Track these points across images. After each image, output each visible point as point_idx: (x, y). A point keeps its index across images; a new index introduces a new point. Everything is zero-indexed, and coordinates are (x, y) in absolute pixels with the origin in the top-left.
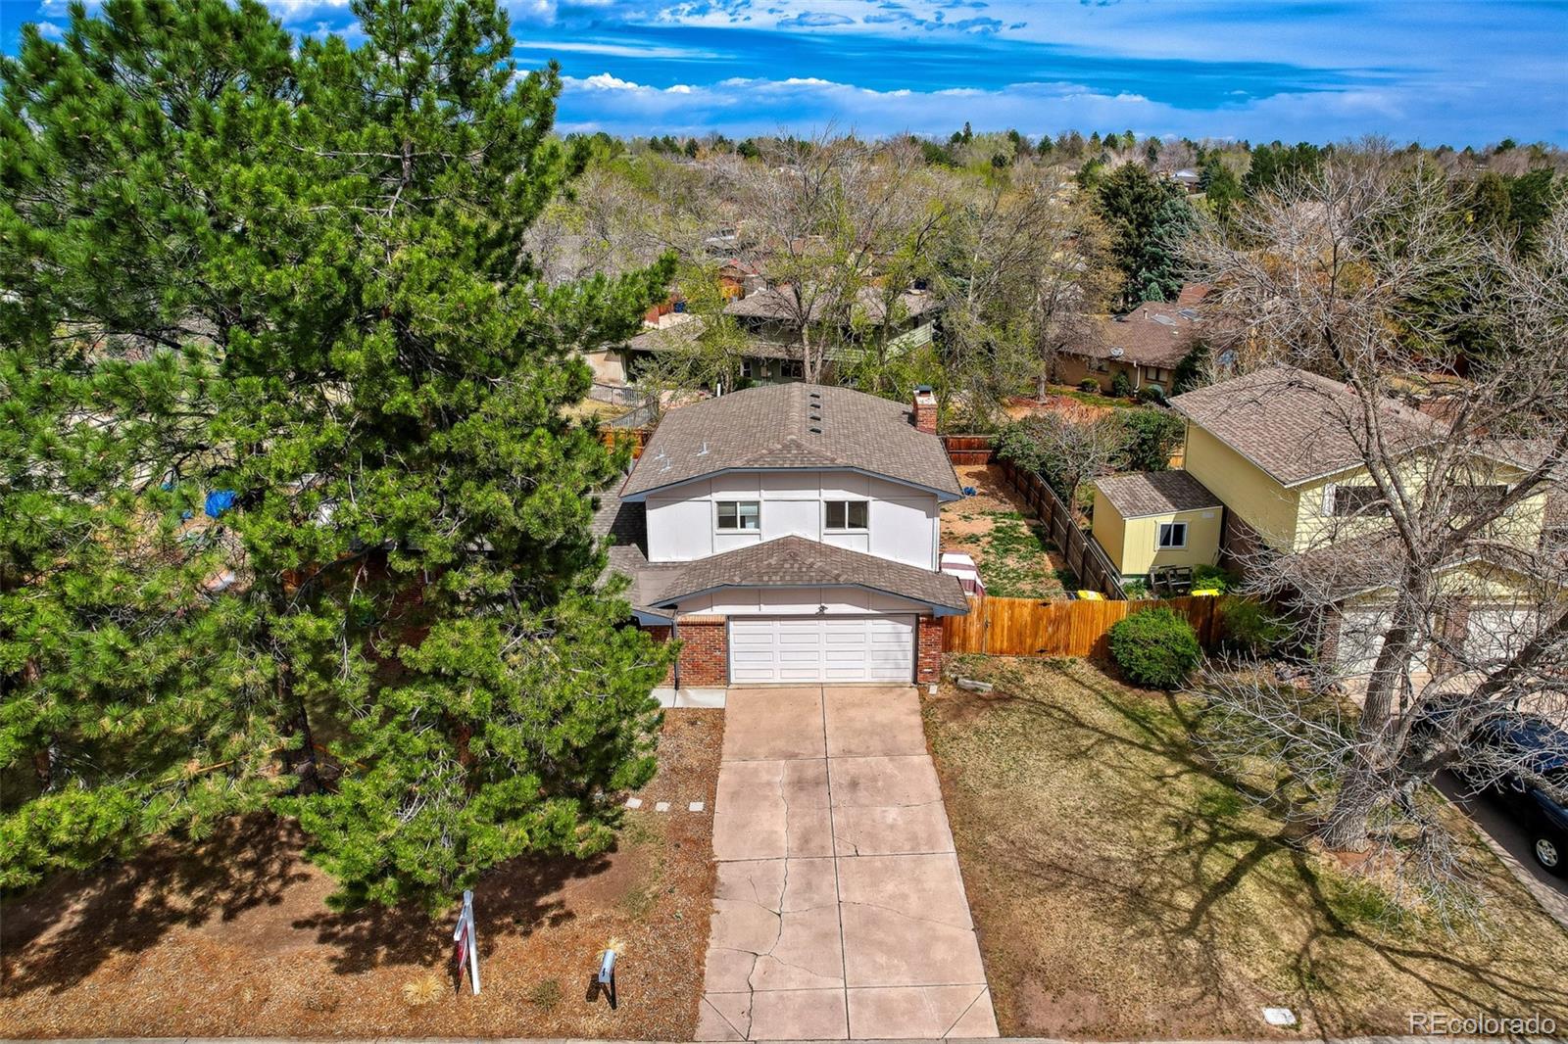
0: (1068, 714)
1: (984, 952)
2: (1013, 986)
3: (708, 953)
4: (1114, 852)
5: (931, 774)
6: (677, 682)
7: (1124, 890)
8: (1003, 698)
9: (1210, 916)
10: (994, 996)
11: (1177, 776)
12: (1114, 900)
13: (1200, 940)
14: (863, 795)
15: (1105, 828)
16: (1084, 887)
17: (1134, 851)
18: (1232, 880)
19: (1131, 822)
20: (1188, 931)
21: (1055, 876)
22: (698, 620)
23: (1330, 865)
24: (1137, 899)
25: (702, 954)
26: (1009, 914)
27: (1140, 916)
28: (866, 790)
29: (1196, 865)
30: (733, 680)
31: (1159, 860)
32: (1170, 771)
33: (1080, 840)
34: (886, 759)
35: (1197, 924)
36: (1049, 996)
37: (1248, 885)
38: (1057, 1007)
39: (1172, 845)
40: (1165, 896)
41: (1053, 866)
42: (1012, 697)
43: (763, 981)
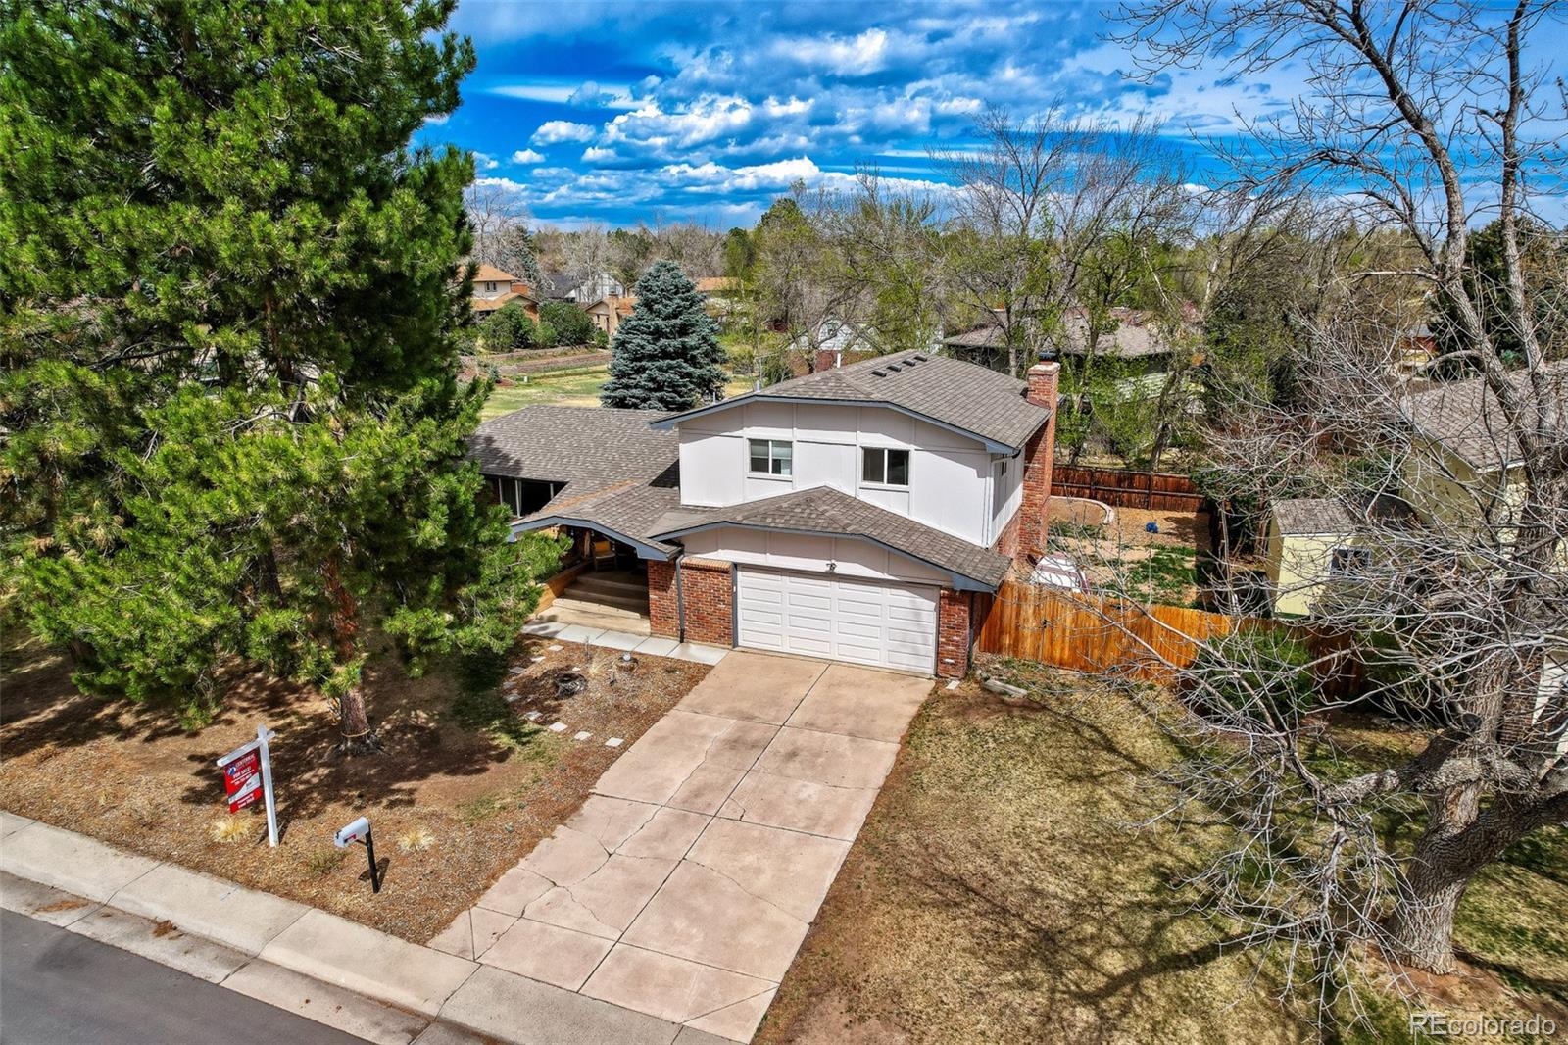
0: (1105, 737)
1: (806, 947)
2: (810, 995)
3: (510, 872)
4: (1051, 885)
5: (888, 761)
6: (683, 632)
7: (1037, 930)
8: (1030, 706)
9: (1137, 990)
10: (778, 999)
11: (1206, 826)
12: (1014, 937)
13: (1101, 1015)
14: (793, 767)
15: (1060, 858)
16: (983, 914)
17: (1083, 892)
18: (1203, 956)
19: (1101, 861)
20: (1089, 999)
21: (952, 893)
22: (702, 563)
23: (1375, 976)
24: (1047, 945)
25: (503, 870)
26: (864, 919)
27: (1035, 964)
28: (801, 762)
29: (1159, 927)
30: (741, 642)
31: (1109, 910)
32: (1200, 818)
33: (1015, 864)
34: (847, 738)
35: (1111, 994)
36: (846, 1019)
37: (1223, 969)
38: (846, 1034)
39: (1141, 896)
40: (1088, 951)
41: (960, 882)
42: (1044, 708)
43: (540, 910)
